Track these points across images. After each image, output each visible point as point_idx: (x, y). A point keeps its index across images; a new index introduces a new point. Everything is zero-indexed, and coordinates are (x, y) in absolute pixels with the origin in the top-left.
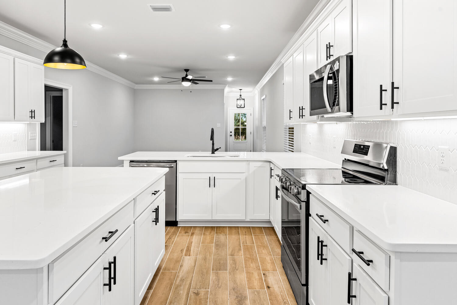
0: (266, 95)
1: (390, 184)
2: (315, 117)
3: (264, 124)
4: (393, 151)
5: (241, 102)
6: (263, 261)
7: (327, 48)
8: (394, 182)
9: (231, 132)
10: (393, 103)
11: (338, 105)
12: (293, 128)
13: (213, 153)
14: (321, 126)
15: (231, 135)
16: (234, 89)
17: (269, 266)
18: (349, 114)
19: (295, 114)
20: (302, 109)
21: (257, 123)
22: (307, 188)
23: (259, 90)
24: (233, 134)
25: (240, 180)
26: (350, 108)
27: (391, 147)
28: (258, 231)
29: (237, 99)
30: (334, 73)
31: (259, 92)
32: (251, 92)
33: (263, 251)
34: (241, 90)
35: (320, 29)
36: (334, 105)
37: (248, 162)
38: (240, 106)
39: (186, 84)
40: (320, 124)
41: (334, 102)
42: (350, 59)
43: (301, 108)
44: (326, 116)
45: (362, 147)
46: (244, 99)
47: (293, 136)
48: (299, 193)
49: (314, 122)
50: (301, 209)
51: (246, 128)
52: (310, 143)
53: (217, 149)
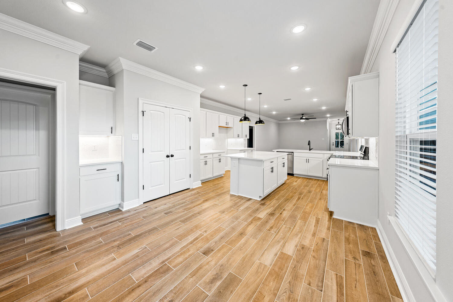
24: (334, 144)
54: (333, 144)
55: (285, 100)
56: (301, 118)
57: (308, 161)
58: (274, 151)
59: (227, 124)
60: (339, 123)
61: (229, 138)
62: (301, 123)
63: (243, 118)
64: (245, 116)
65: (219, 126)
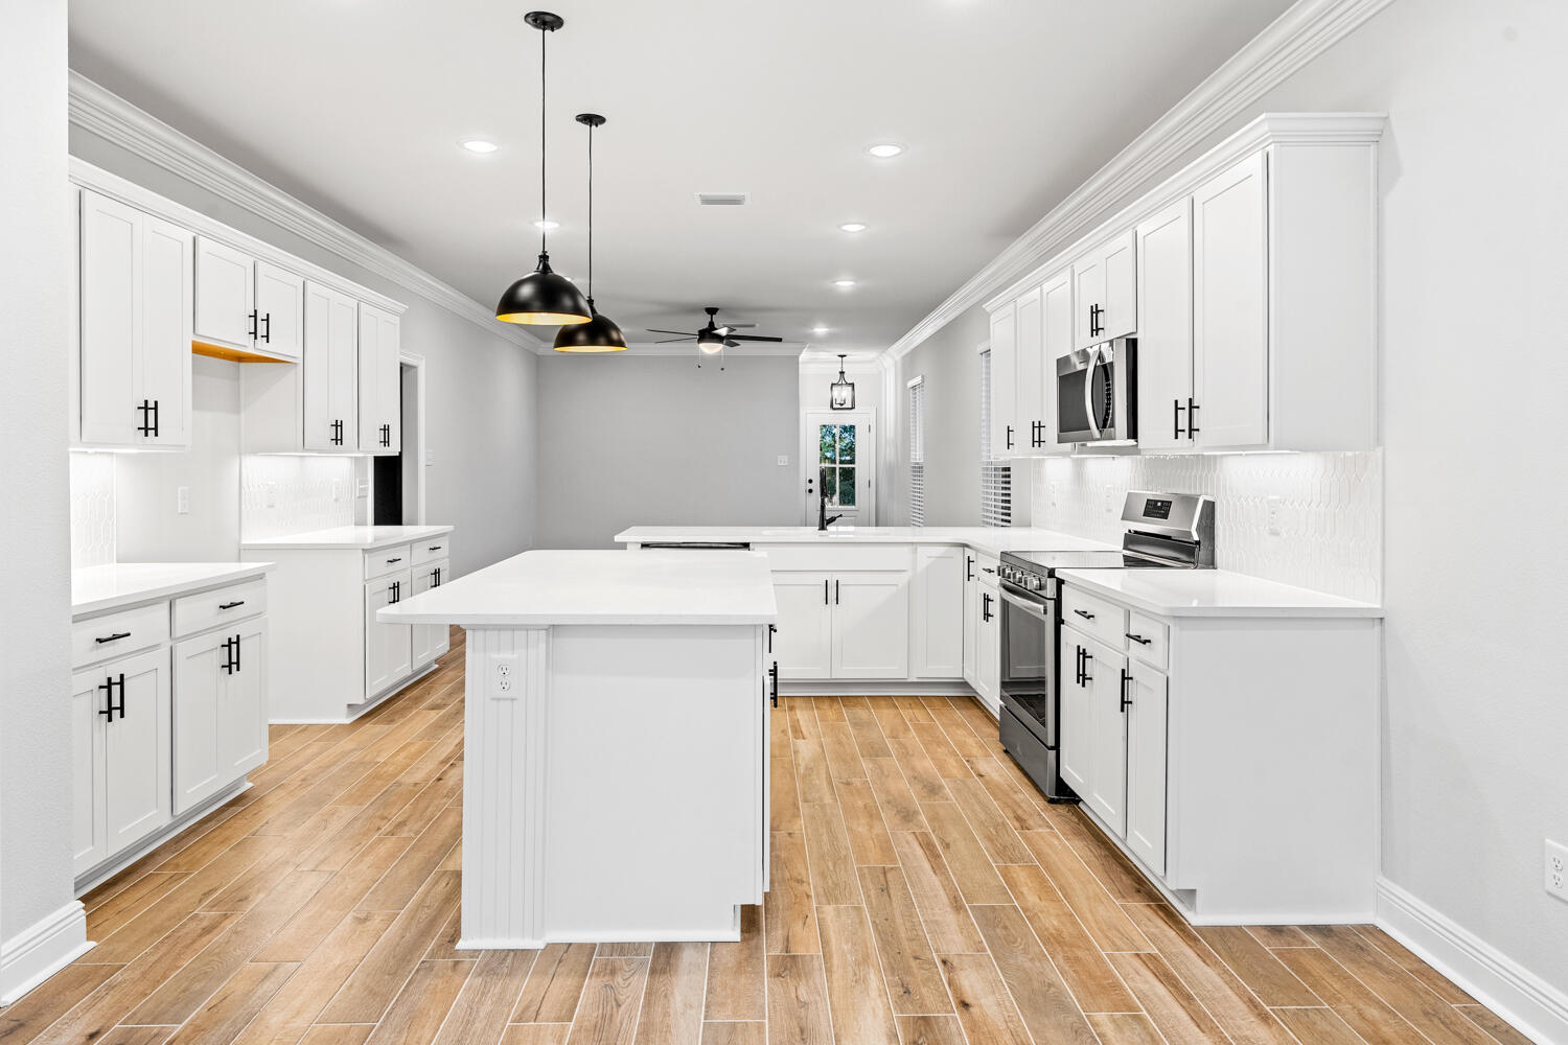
0: (923, 377)
1: (1204, 568)
2: (1068, 446)
3: (918, 455)
4: (1210, 507)
5: (843, 394)
6: (961, 745)
7: (1092, 313)
8: (1211, 564)
9: (811, 481)
10: (1191, 430)
11: (1112, 426)
12: (1008, 469)
13: (822, 528)
14: (1079, 465)
15: (811, 491)
16: (823, 355)
17: (975, 751)
18: (1132, 442)
19: (1023, 436)
20: (1040, 427)
21: (889, 454)
22: (1056, 575)
23: (898, 358)
25: (895, 588)
26: (1133, 433)
27: (1205, 502)
28: (937, 703)
29: (833, 384)
30: (1105, 367)
31: (899, 365)
32: (871, 361)
33: (959, 732)
34: (842, 356)
35: (1079, 267)
36: (1104, 426)
37: (914, 546)
38: (842, 405)
39: (710, 349)
40: (1077, 459)
41: (1105, 421)
42: (1132, 345)
43: (1036, 424)
44: (1089, 444)
45: (1159, 504)
46: (853, 385)
47: (1009, 489)
48: (1041, 587)
49: (1065, 454)
50: (1045, 612)
51: (854, 469)
52: (1054, 504)
53: (832, 520)
54: (810, 486)
55: (708, 201)
56: (708, 334)
57: (832, 593)
58: (623, 546)
59: (262, 330)
60: (842, 373)
61: (254, 452)
62: (701, 363)
63: (526, 291)
64: (546, 268)
65: (198, 349)
